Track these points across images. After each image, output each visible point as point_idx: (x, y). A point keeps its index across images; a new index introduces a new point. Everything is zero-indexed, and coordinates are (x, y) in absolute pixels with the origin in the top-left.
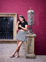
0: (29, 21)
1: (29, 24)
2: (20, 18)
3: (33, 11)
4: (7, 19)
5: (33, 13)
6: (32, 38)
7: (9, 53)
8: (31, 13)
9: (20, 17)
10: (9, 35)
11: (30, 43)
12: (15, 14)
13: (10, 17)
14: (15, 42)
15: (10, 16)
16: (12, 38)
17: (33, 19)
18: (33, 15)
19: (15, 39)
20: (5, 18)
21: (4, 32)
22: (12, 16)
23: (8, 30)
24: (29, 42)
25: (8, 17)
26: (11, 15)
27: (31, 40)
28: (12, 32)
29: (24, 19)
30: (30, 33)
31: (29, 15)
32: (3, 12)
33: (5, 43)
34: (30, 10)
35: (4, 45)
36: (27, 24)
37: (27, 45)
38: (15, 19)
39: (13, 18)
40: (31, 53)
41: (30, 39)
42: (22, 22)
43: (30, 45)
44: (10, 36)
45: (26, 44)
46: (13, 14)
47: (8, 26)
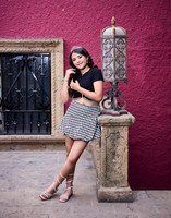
0: (108, 67)
1: (109, 76)
2: (75, 56)
3: (120, 31)
4: (27, 61)
5: (121, 37)
6: (119, 129)
8: (116, 37)
9: (75, 51)
10: (35, 118)
11: (114, 145)
12: (56, 40)
13: (38, 54)
14: (60, 143)
15: (37, 49)
16: (48, 130)
17: (121, 59)
18: (120, 46)
19: (56, 133)
20: (19, 58)
21: (17, 108)
22: (46, 49)
23: (31, 102)
24: (109, 143)
25: (31, 54)
26: (43, 45)
27: (116, 136)
28: (46, 108)
29: (90, 60)
30: (113, 112)
31: (108, 46)
32: (13, 36)
33: (24, 149)
34: (110, 26)
35: (17, 154)
36: (101, 78)
37: (103, 155)
38: (57, 61)
39: (49, 56)
41: (111, 130)
42: (83, 72)
43: (114, 153)
44: (39, 121)
45: (98, 152)
46: (48, 41)
47: (31, 87)
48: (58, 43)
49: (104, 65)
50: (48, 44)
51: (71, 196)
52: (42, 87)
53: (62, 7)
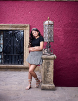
0: (46, 36)
1: (46, 40)
2: (33, 32)
3: (51, 22)
4: (14, 34)
5: (51, 25)
6: (50, 61)
7: (16, 83)
8: (49, 24)
12: (26, 25)
13: (19, 31)
15: (19, 28)
16: (22, 63)
17: (51, 33)
18: (51, 28)
20: (11, 32)
21: (9, 53)
22: (22, 29)
23: (15, 51)
24: (46, 66)
25: (16, 30)
26: (21, 27)
27: (49, 64)
28: (21, 53)
30: (48, 54)
31: (46, 28)
32: (8, 23)
34: (47, 20)
36: (43, 41)
37: (43, 71)
39: (23, 31)
40: (48, 83)
43: (48, 71)
44: (18, 59)
46: (23, 25)
47: (15, 45)
48: (27, 26)
49: (45, 35)
50: (23, 27)
51: (30, 88)
52: (20, 45)
53: (29, 11)
